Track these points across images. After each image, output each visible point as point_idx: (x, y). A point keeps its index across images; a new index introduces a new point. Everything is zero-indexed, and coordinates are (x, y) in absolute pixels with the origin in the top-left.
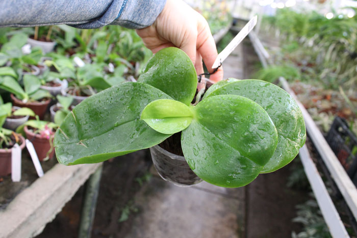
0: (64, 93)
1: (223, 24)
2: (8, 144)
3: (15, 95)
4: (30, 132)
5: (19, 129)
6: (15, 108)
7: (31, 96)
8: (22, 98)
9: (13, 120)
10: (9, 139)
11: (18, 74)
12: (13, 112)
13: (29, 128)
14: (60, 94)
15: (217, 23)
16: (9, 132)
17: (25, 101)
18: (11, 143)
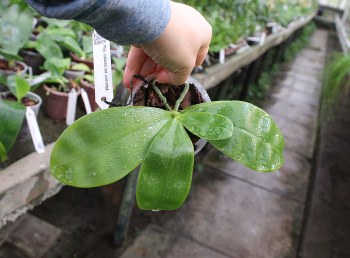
0: (119, 55)
1: (304, 11)
2: (65, 90)
3: (74, 53)
4: (86, 83)
5: (77, 80)
6: (73, 63)
7: (88, 55)
8: (80, 56)
9: (71, 73)
10: (67, 86)
11: (77, 36)
12: (71, 66)
13: (85, 80)
14: (116, 56)
15: (298, 9)
16: (67, 81)
17: (83, 58)
18: (68, 90)
